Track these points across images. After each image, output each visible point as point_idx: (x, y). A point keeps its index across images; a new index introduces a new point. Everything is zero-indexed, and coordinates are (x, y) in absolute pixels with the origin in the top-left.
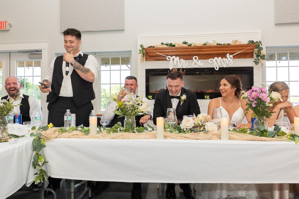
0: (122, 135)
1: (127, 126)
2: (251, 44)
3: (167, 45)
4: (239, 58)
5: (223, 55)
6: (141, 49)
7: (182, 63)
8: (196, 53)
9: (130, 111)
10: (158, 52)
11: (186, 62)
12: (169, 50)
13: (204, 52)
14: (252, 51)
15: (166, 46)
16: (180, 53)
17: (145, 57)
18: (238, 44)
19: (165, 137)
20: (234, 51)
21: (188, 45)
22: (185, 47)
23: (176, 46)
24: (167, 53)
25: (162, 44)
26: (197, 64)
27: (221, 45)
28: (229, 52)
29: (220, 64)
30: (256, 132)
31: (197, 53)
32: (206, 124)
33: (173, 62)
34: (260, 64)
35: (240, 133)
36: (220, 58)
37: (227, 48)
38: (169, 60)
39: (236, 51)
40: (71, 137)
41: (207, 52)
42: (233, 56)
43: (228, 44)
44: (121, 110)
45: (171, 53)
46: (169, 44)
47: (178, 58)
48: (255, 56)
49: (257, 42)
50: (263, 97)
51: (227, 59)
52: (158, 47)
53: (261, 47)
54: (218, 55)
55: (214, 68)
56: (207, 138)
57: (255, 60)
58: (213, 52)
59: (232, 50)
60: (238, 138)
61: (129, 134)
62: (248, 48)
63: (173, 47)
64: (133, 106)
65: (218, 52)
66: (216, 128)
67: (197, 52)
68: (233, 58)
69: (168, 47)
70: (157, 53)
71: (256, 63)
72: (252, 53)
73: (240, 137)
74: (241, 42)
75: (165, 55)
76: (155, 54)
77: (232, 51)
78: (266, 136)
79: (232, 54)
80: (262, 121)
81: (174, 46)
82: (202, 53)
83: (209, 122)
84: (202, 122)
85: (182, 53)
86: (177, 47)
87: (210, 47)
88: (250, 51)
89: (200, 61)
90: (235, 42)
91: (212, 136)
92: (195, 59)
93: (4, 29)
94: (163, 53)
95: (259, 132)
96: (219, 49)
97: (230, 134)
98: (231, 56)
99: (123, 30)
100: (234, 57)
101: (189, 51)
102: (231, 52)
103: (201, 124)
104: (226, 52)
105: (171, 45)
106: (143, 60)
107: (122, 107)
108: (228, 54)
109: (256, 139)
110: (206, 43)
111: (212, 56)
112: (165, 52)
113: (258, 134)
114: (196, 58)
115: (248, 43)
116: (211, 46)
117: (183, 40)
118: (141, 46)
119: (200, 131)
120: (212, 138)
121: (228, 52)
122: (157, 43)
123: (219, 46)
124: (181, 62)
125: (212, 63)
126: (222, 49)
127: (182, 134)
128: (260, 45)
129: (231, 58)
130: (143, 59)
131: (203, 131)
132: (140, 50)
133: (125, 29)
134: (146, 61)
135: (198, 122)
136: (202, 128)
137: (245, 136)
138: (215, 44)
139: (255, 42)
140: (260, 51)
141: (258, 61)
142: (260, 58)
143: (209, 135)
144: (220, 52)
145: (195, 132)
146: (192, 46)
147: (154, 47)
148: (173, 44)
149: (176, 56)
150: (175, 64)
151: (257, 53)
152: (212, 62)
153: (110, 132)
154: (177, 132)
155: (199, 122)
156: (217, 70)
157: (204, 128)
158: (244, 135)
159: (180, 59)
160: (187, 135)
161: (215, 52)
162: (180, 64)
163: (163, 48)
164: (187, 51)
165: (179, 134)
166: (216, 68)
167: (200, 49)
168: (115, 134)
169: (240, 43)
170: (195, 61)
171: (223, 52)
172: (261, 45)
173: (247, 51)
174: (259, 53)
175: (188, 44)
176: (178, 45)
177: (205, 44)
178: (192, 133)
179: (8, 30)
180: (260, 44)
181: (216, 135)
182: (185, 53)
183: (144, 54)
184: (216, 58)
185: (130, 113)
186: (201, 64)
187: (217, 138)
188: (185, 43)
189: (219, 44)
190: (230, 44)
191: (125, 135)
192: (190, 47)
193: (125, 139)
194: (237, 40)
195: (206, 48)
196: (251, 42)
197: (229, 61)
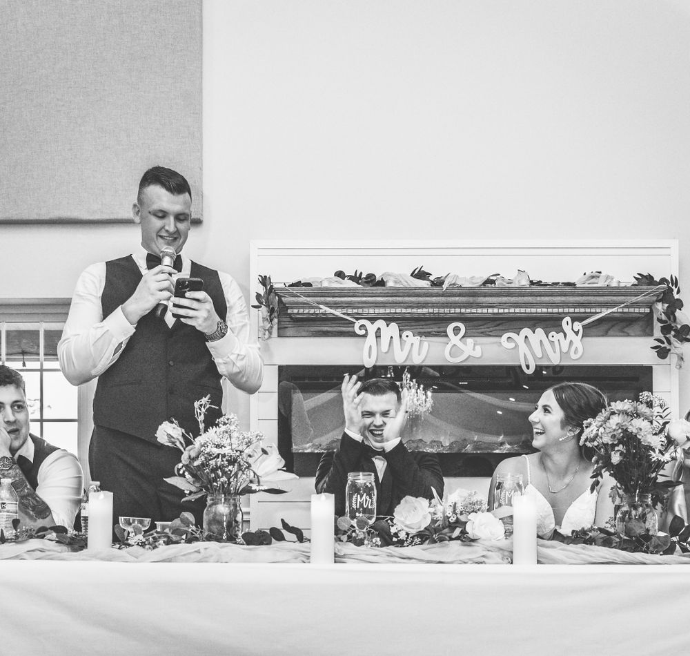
0: (198, 552)
2: (644, 286)
3: (356, 278)
5: (551, 323)
6: (262, 290)
7: (407, 346)
8: (458, 310)
10: (326, 304)
11: (422, 342)
12: (364, 299)
13: (485, 310)
14: (648, 310)
15: (353, 285)
16: (404, 311)
17: (276, 320)
18: (601, 283)
19: (338, 558)
20: (588, 310)
21: (429, 283)
22: (420, 288)
23: (390, 284)
24: (358, 308)
25: (340, 274)
26: (462, 352)
27: (546, 285)
28: (572, 310)
29: (539, 355)
30: (618, 540)
31: (463, 310)
32: (471, 517)
33: (378, 344)
34: (672, 359)
35: (571, 545)
36: (539, 331)
37: (563, 298)
38: (363, 332)
39: (593, 310)
40: (26, 556)
41: (496, 310)
42: (584, 327)
43: (569, 284)
44: (193, 475)
45: (371, 311)
46: (363, 276)
47: (394, 326)
48: (657, 326)
49: (663, 280)
50: (641, 429)
51: (565, 335)
52: (325, 284)
53: (676, 297)
54: (534, 322)
55: (520, 367)
56: (470, 559)
57: (658, 344)
58: (517, 310)
59: (581, 305)
60: (566, 557)
61: (221, 548)
62: (634, 299)
63: (379, 290)
65: (534, 310)
66: (500, 529)
67: (460, 308)
68: (584, 334)
69: (360, 286)
70: (321, 306)
71: (663, 353)
72: (650, 316)
73: (572, 554)
74: (612, 279)
75: (348, 314)
76: (312, 311)
77: (582, 310)
78: (646, 552)
79: (580, 320)
80: (640, 509)
81: (382, 283)
82: (479, 311)
83: (479, 513)
84: (458, 511)
85: (409, 311)
86: (391, 288)
87: (509, 292)
88: (642, 310)
89: (470, 341)
90: (593, 277)
91: (485, 553)
92: (456, 334)
94: (343, 308)
95: (626, 538)
96: (538, 298)
97: (540, 548)
98: (578, 326)
99: (198, 221)
100: (589, 331)
101: (433, 305)
102: (577, 310)
103: (452, 520)
104: (561, 310)
105: (371, 280)
106: (270, 333)
107: (196, 464)
108: (568, 319)
109: (618, 560)
110: (494, 278)
111: (513, 324)
112: (350, 305)
114: (457, 330)
115: (634, 281)
116: (509, 288)
117: (415, 264)
118: (264, 281)
119: (451, 539)
120: (485, 560)
121: (566, 310)
122: (321, 273)
123: (538, 290)
124: (404, 342)
125: (513, 349)
126: (547, 299)
127: (391, 549)
128: (675, 290)
129: (577, 333)
130: (271, 327)
131: (458, 538)
132: (258, 296)
133: (205, 222)
134: (279, 336)
135: (444, 513)
136: (457, 532)
137: (587, 552)
138: (525, 283)
139: (657, 279)
140: (673, 313)
141: (666, 345)
142: (674, 336)
143: (476, 551)
144: (539, 310)
145: (435, 542)
146: (445, 286)
147: (309, 285)
148: (378, 278)
149: (389, 320)
150: (384, 347)
151: (664, 317)
152: (512, 345)
153: (157, 544)
154: (378, 540)
155: (449, 512)
156: (530, 372)
157: (464, 532)
159: (401, 330)
161: (523, 310)
162: (402, 350)
163: (343, 289)
164: (425, 305)
165: (384, 549)
166: (528, 367)
167: (471, 299)
168: (173, 549)
169: (607, 283)
170: (454, 339)
171: (550, 310)
172: (678, 292)
173: (631, 310)
174: (670, 319)
175: (432, 278)
176: (396, 282)
177: (489, 282)
178: (425, 545)
180: (674, 287)
181: (500, 549)
182: (420, 311)
183: (273, 308)
184: (526, 331)
185: (223, 485)
186: (474, 349)
187: (503, 559)
188: (421, 275)
189: (539, 283)
190: (574, 284)
191: (206, 549)
192: (436, 290)
193: (206, 562)
194: (600, 273)
195: (491, 295)
196: (647, 281)
197: (571, 342)
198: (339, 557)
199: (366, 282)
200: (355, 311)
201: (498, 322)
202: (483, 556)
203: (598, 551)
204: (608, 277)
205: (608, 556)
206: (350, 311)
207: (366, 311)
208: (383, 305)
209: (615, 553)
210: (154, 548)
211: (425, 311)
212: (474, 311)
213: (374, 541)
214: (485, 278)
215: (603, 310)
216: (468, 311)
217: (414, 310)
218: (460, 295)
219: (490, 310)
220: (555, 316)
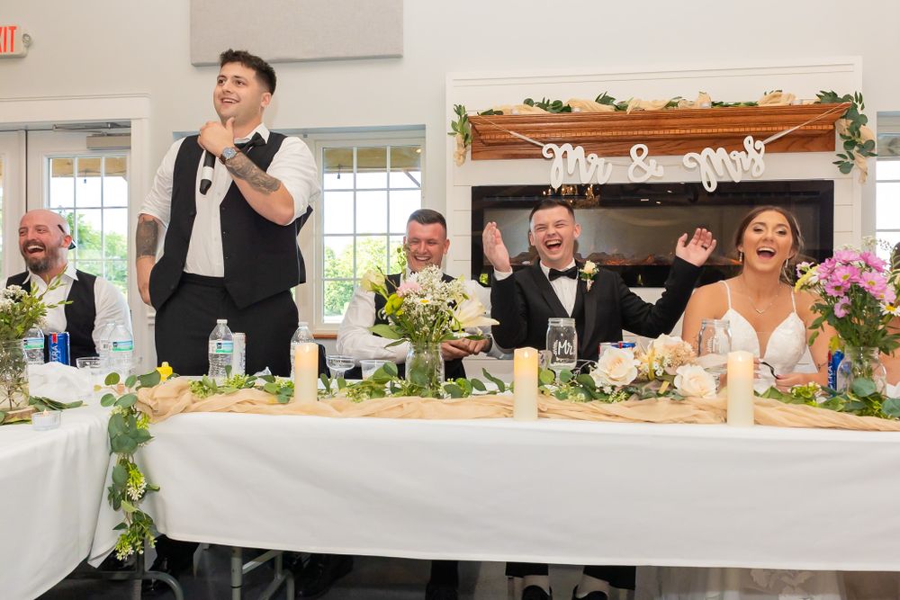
0: (401, 406)
1: (417, 377)
2: (827, 104)
3: (543, 106)
4: (786, 150)
5: (733, 142)
6: (456, 119)
7: (592, 167)
8: (640, 132)
9: (426, 328)
10: (516, 130)
11: (606, 164)
12: (552, 124)
13: (667, 132)
14: (831, 127)
15: (541, 111)
16: (589, 134)
17: (469, 147)
18: (783, 102)
19: (542, 413)
20: (769, 129)
21: (613, 108)
22: (605, 113)
23: (576, 110)
24: (545, 133)
25: (529, 102)
26: (646, 172)
27: (727, 106)
28: (753, 129)
29: (721, 172)
30: (845, 401)
31: (646, 132)
32: (679, 370)
33: (565, 164)
34: (855, 172)
35: (790, 404)
36: (721, 151)
37: (745, 118)
38: (550, 155)
39: (775, 129)
40: (235, 408)
41: (677, 132)
42: (765, 145)
43: (751, 105)
44: (397, 322)
45: (558, 135)
46: (551, 103)
47: (580, 149)
48: (840, 143)
49: (848, 97)
50: (874, 284)
51: (747, 153)
52: (516, 112)
53: (860, 112)
54: (715, 142)
55: (701, 184)
56: (681, 419)
57: (840, 159)
58: (699, 131)
59: (763, 124)
60: (786, 418)
61: (425, 402)
62: (819, 117)
63: (565, 115)
64: (435, 310)
65: (715, 130)
66: (711, 385)
67: (643, 129)
68: (766, 152)
69: (548, 112)
70: (511, 132)
71: (845, 167)
72: (832, 132)
73: (793, 415)
74: (794, 97)
75: (536, 139)
76: (503, 137)
77: (764, 129)
78: (878, 415)
79: (762, 138)
80: (866, 364)
81: (568, 109)
82: (661, 132)
83: (688, 365)
84: (665, 364)
85: (593, 134)
86: (577, 114)
87: (690, 114)
88: (825, 127)
89: (653, 161)
90: (775, 96)
91: (697, 412)
92: (639, 156)
93: (8, 52)
94: (533, 133)
95: (854, 399)
96: (720, 119)
97: (756, 406)
98: (760, 144)
99: (399, 57)
100: (770, 148)
101: (617, 128)
102: (758, 129)
103: (659, 373)
104: (742, 130)
105: (557, 106)
106: (465, 157)
107: (399, 313)
108: (750, 138)
109: (847, 426)
110: (677, 101)
111: (694, 143)
112: (538, 130)
113: (851, 407)
114: (640, 151)
115: (818, 99)
116: (692, 110)
117: (600, 90)
118: (459, 110)
119: (659, 395)
120: (697, 419)
122: (510, 101)
123: (720, 111)
124: (589, 163)
125: (695, 168)
126: (729, 119)
127: (595, 404)
128: (860, 106)
129: (759, 151)
130: (465, 152)
131: (667, 393)
132: (454, 124)
133: (406, 54)
134: (472, 159)
135: (650, 366)
136: (665, 386)
137: (810, 415)
138: (707, 105)
139: (841, 96)
140: (857, 129)
141: (849, 160)
142: (858, 152)
143: (689, 409)
144: (720, 130)
145: (641, 398)
146: (628, 111)
147: (500, 113)
148: (565, 104)
149: (575, 143)
150: (571, 169)
151: (848, 134)
152: (695, 164)
153: (361, 396)
154: (583, 396)
155: (656, 366)
156: (711, 189)
157: (672, 386)
158: (806, 410)
159: (587, 152)
160: (616, 407)
161: (704, 131)
162: (588, 171)
163: (530, 116)
164: (609, 128)
165: (589, 404)
166: (709, 184)
167: (653, 122)
168: (377, 402)
169: (789, 102)
170: (638, 160)
171: (731, 130)
172: (862, 108)
173: (814, 127)
174: (854, 134)
175: (615, 103)
176: (581, 108)
177: (671, 104)
178: (631, 401)
179: (20, 57)
180: (858, 104)
181: (712, 407)
182: (604, 134)
183: (467, 135)
184: (708, 151)
185: (425, 334)
186: (657, 170)
187: (715, 418)
188: (605, 100)
189: (720, 104)
190: (756, 104)
191: (408, 404)
192: (620, 114)
193: (409, 417)
194: (781, 91)
195: (674, 117)
196: (829, 98)
197: (753, 160)
198: (542, 411)
199: (553, 109)
200: (543, 135)
201: (680, 142)
202: (695, 416)
203: (823, 414)
204: (789, 96)
205: (833, 420)
206: (538, 136)
207: (553, 135)
208: (569, 129)
209: (842, 417)
210: (358, 399)
211: (609, 134)
212: (656, 132)
213: (578, 397)
214: (667, 101)
215: (785, 128)
216: (651, 132)
217: (599, 134)
218: (642, 118)
219: (672, 132)
220: (737, 135)
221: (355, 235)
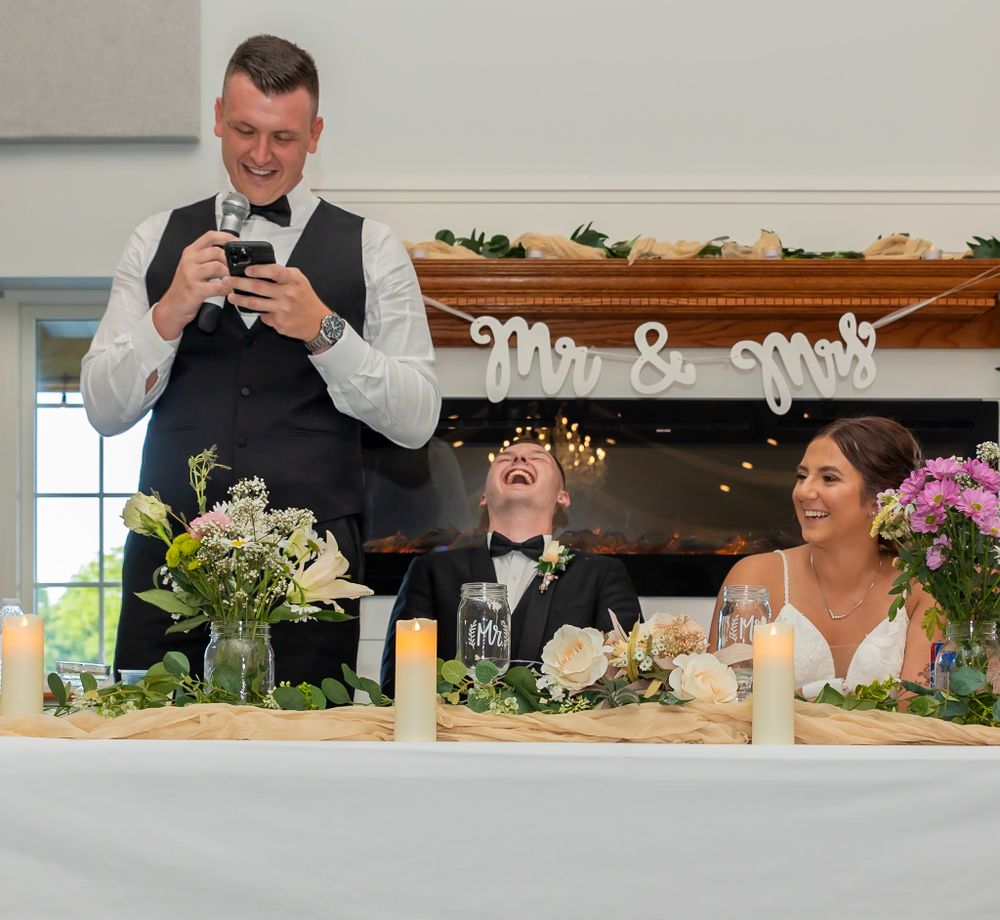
0: (196, 721)
2: (985, 259)
3: (472, 244)
4: (916, 343)
5: (821, 325)
7: (565, 364)
8: (654, 301)
11: (590, 357)
12: (489, 280)
13: (702, 302)
14: (991, 302)
15: (468, 255)
16: (558, 301)
18: (908, 254)
19: (443, 732)
20: (885, 302)
21: (603, 252)
22: (588, 262)
23: (535, 254)
24: (477, 296)
25: (445, 236)
26: (662, 375)
27: (811, 256)
28: (856, 302)
29: (798, 378)
30: (937, 703)
31: (664, 301)
32: (678, 661)
33: (514, 359)
35: (854, 711)
36: (799, 338)
37: (841, 281)
38: (485, 339)
39: (894, 302)
41: (721, 302)
42: (878, 331)
43: (851, 255)
44: (188, 587)
45: (501, 301)
46: (487, 239)
47: (541, 328)
50: (979, 507)
51: (845, 345)
52: (420, 254)
54: (789, 322)
55: (763, 403)
56: (676, 736)
58: (760, 301)
59: (873, 292)
61: (237, 713)
62: (968, 282)
63: (515, 263)
64: (258, 561)
65: (789, 301)
66: (729, 683)
67: (659, 296)
68: (878, 346)
69: (481, 257)
72: (994, 313)
73: (856, 727)
74: (929, 246)
75: (460, 308)
77: (875, 302)
78: (986, 723)
79: (872, 319)
80: (977, 649)
81: (520, 252)
82: (693, 302)
83: (692, 654)
84: (655, 651)
85: (568, 301)
86: (536, 261)
87: (745, 270)
88: (981, 302)
89: (676, 355)
90: (894, 243)
91: (702, 724)
92: (650, 344)
94: (451, 295)
95: (951, 698)
96: (798, 280)
97: (801, 717)
98: (868, 329)
99: (190, 141)
100: (889, 338)
101: (611, 292)
102: (866, 302)
103: (646, 666)
104: (837, 302)
105: (499, 244)
107: (192, 566)
108: (849, 317)
109: (937, 737)
110: (720, 244)
111: (754, 325)
112: (462, 291)
113: (949, 713)
114: (652, 336)
115: (967, 250)
116: (746, 262)
117: (580, 220)
119: (642, 700)
120: (703, 736)
121: (846, 302)
123: (798, 266)
124: (559, 356)
125: (752, 369)
126: (813, 281)
127: (537, 717)
129: (865, 342)
131: (655, 698)
135: (630, 654)
136: (654, 687)
137: (882, 724)
138: (773, 253)
143: (691, 719)
144: (798, 302)
145: (613, 705)
146: (631, 258)
148: (513, 242)
149: (532, 318)
150: (524, 366)
152: (750, 363)
153: (123, 707)
154: (513, 701)
155: (639, 653)
156: (781, 410)
157: (665, 688)
158: (877, 717)
159: (554, 337)
160: (564, 719)
161: (770, 301)
162: (555, 370)
163: (450, 263)
164: (596, 291)
165: (526, 717)
166: (778, 402)
167: (677, 281)
168: (152, 716)
169: (918, 254)
170: (648, 352)
171: (818, 302)
173: (962, 302)
175: (609, 243)
176: (544, 250)
177: (708, 250)
178: (598, 710)
181: (729, 718)
182: (587, 301)
184: (775, 338)
185: (240, 607)
186: (683, 370)
187: (734, 735)
188: (590, 238)
189: (799, 253)
190: (860, 255)
191: (209, 715)
192: (615, 264)
193: (211, 738)
194: (907, 235)
195: (715, 274)
196: (989, 250)
197: (855, 359)
198: (445, 729)
199: (491, 251)
200: (472, 301)
201: (727, 322)
202: (699, 730)
203: (902, 721)
204: (920, 243)
205: (920, 731)
206: (462, 302)
207: (491, 301)
208: (521, 290)
209: (932, 725)
210: (117, 715)
211: (596, 301)
212: (683, 301)
213: (506, 702)
214: (703, 243)
215: (911, 300)
216: (673, 301)
217: (577, 301)
218: (658, 274)
219: (712, 301)
220: (827, 311)
221: (101, 495)
